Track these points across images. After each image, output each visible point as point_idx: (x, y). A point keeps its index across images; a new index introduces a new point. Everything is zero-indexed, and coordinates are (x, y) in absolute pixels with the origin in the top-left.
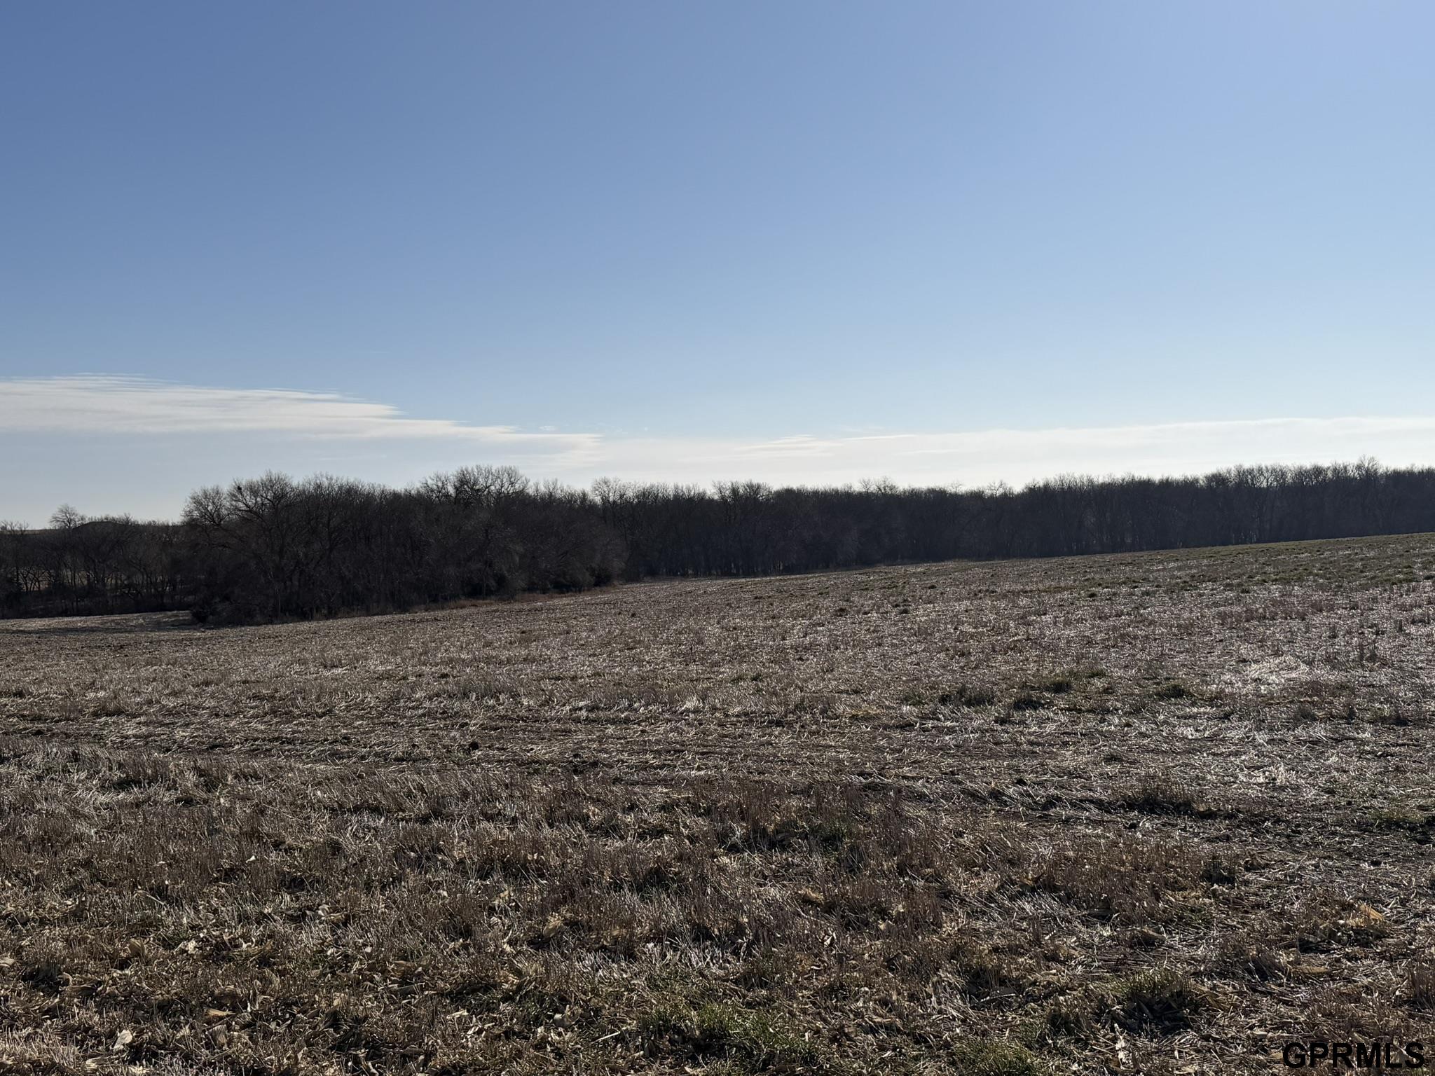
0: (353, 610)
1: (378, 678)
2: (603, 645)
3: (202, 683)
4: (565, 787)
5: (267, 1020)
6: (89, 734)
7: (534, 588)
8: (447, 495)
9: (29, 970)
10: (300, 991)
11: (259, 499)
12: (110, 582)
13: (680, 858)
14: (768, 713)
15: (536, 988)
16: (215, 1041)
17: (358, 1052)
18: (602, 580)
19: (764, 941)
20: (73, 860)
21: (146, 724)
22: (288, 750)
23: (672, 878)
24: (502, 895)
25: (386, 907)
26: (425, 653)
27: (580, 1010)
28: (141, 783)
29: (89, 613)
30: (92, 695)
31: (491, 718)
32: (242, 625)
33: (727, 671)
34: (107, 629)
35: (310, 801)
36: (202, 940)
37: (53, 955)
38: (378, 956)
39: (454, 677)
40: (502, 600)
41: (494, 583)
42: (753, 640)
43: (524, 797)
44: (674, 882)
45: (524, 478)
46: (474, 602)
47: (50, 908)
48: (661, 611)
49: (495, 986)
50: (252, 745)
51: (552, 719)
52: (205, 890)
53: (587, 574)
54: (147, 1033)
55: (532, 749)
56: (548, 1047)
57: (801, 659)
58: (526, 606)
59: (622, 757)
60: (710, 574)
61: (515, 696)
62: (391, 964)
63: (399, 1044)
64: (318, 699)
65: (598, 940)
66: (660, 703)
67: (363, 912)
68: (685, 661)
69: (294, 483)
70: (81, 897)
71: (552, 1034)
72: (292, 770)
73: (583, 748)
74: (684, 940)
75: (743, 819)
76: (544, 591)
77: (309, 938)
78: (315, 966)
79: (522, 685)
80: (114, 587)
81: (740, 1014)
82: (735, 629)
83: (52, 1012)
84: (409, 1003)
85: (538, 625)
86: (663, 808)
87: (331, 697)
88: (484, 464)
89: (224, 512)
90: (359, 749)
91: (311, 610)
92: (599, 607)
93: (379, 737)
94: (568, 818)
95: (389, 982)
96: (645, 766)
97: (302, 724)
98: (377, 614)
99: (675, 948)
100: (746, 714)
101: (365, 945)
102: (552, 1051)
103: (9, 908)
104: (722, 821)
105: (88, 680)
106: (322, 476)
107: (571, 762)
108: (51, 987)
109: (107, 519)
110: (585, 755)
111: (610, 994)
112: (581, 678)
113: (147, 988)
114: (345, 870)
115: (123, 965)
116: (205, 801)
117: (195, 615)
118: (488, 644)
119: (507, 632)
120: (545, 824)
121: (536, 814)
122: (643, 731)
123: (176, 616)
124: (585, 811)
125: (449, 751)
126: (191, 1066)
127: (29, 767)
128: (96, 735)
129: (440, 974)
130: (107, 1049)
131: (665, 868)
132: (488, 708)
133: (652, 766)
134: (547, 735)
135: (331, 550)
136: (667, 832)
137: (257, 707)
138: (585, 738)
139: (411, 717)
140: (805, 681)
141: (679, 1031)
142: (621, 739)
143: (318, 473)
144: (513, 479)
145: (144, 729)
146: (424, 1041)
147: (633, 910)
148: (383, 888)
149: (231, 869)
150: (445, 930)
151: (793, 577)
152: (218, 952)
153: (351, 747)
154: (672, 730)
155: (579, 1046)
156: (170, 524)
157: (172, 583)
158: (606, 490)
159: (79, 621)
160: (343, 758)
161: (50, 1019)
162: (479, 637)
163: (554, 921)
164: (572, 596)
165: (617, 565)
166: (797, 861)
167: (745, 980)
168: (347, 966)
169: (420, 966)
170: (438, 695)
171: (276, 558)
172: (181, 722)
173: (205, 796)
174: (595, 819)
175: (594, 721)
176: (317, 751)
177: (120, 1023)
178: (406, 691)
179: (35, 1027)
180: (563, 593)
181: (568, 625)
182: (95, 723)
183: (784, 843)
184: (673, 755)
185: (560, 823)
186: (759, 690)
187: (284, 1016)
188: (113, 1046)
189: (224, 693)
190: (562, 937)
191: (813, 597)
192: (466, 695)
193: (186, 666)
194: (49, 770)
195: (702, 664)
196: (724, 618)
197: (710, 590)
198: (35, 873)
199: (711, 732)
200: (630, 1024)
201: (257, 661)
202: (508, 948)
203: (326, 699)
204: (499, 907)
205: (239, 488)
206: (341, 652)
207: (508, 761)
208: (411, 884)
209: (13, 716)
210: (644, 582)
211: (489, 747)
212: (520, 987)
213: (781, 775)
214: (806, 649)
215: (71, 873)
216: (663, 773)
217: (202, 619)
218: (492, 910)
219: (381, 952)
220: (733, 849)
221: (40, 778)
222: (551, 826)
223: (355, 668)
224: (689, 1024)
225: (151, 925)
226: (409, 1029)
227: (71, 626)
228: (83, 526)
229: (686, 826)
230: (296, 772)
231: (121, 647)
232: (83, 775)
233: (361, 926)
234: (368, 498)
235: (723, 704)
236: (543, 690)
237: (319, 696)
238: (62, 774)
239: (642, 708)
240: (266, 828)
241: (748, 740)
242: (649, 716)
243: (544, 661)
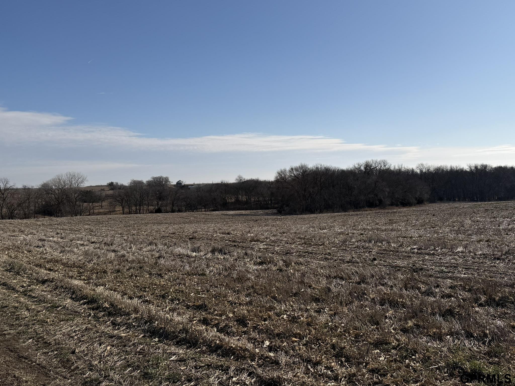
0: (328, 211)
1: (339, 234)
2: (422, 226)
3: (282, 233)
4: (411, 276)
5: (311, 344)
6: (249, 247)
7: (393, 204)
8: (361, 170)
9: (237, 318)
10: (321, 335)
11: (298, 173)
12: (252, 199)
13: (459, 306)
14: (493, 255)
15: (404, 346)
16: (295, 348)
17: (342, 359)
18: (420, 202)
19: (496, 340)
20: (248, 286)
21: (266, 245)
22: (311, 256)
23: (456, 313)
24: (389, 312)
25: (348, 311)
26: (355, 226)
27: (422, 356)
28: (266, 263)
29: (246, 209)
30: (249, 235)
31: (380, 250)
32: (293, 215)
33: (474, 238)
34: (252, 215)
35: (319, 273)
36: (288, 315)
37: (244, 315)
38: (347, 327)
39: (366, 235)
40: (381, 208)
41: (378, 202)
42: (485, 226)
43: (395, 279)
44: (457, 315)
45: (389, 164)
46: (370, 209)
47: (242, 300)
48: (445, 214)
49: (389, 344)
50: (299, 254)
51: (403, 252)
52: (288, 299)
53: (414, 200)
54: (274, 343)
55: (396, 262)
56: (410, 367)
57: (507, 234)
58: (390, 211)
59: (433, 268)
60: (465, 200)
61: (389, 243)
62: (351, 331)
63: (356, 358)
64: (319, 240)
65: (427, 332)
66: (447, 248)
67: (341, 312)
68: (456, 233)
69: (309, 167)
70: (251, 298)
71: (412, 363)
72: (313, 263)
73: (416, 263)
74: (462, 336)
75: (485, 294)
76: (397, 206)
77: (323, 318)
78: (325, 328)
79: (391, 239)
80: (254, 201)
81: (487, 366)
82: (477, 221)
83: (245, 333)
84: (359, 345)
85: (396, 218)
86: (451, 287)
87: (323, 239)
88: (375, 159)
89: (287, 177)
90: (334, 257)
91: (315, 211)
92: (419, 212)
93: (340, 254)
94: (413, 288)
95: (351, 337)
96: (442, 272)
97: (315, 248)
98: (336, 212)
99: (458, 339)
100: (484, 255)
101: (342, 323)
102: (412, 369)
103: (230, 299)
104: (476, 294)
105: (248, 230)
106: (318, 164)
107: (412, 268)
108: (244, 325)
109: (251, 179)
110: (418, 266)
111: (433, 352)
112: (414, 238)
113: (273, 328)
114: (333, 297)
115: (265, 320)
116: (286, 271)
117: (278, 211)
118: (377, 224)
119: (384, 220)
120: (404, 289)
121: (400, 285)
122: (440, 259)
123: (272, 211)
124: (419, 286)
125: (365, 261)
126: (288, 356)
127: (233, 256)
128: (251, 248)
129: (369, 336)
130: (262, 346)
131: (453, 309)
132: (379, 246)
133: (445, 272)
134: (402, 257)
135: (321, 190)
136: (453, 296)
137: (300, 241)
138: (417, 259)
139: (351, 248)
140: (510, 243)
141: (462, 369)
142: (431, 261)
143: (317, 163)
144: (385, 164)
145: (266, 246)
146: (365, 358)
147: (441, 324)
148: (346, 305)
149: (296, 293)
150: (370, 322)
151: (502, 202)
152: (293, 320)
153: (331, 256)
154: (452, 259)
155: (422, 369)
156: (271, 181)
157: (271, 200)
158: (422, 167)
159: (243, 212)
160: (329, 260)
161: (244, 335)
162: (373, 221)
163: (410, 324)
164: (407, 208)
165: (426, 196)
166: (509, 312)
167: (488, 354)
168: (336, 330)
169: (362, 333)
170: (360, 241)
171: (303, 192)
172: (277, 245)
173: (286, 269)
174: (423, 289)
175: (420, 254)
176: (320, 257)
177: (265, 339)
178: (349, 239)
179: (240, 337)
180: (404, 206)
181: (407, 218)
182: (251, 244)
183: (503, 305)
184: (453, 268)
185: (410, 289)
186: (489, 246)
187: (316, 343)
188: (263, 346)
189: (289, 236)
190: (413, 330)
191: (511, 210)
192: (370, 241)
193: (277, 227)
194: (239, 258)
195: (464, 235)
196: (472, 217)
197: (465, 206)
198: (237, 289)
199: (469, 261)
200: (442, 364)
201: (299, 226)
202: (393, 331)
203: (322, 240)
204: (388, 316)
205: (292, 169)
206: (326, 224)
207: (387, 266)
208: (356, 305)
209: (227, 240)
210: (437, 203)
211: (380, 260)
212: (399, 345)
213: (501, 279)
214: (509, 230)
215: (247, 290)
216: (450, 274)
217: (281, 212)
218: (386, 317)
219: (348, 326)
220: (481, 305)
221: (236, 260)
222: (406, 290)
223: (331, 230)
224: (466, 367)
225: (272, 308)
226: (359, 354)
227: (241, 213)
228: (244, 181)
229: (460, 295)
230: (314, 264)
231: (257, 220)
232: (249, 260)
233: (340, 317)
234: (334, 172)
235: (474, 250)
236: (399, 241)
237: (319, 239)
238: (242, 259)
239: (440, 250)
240: (306, 280)
241: (485, 264)
242: (442, 253)
243: (399, 231)
